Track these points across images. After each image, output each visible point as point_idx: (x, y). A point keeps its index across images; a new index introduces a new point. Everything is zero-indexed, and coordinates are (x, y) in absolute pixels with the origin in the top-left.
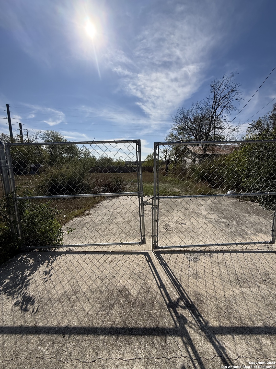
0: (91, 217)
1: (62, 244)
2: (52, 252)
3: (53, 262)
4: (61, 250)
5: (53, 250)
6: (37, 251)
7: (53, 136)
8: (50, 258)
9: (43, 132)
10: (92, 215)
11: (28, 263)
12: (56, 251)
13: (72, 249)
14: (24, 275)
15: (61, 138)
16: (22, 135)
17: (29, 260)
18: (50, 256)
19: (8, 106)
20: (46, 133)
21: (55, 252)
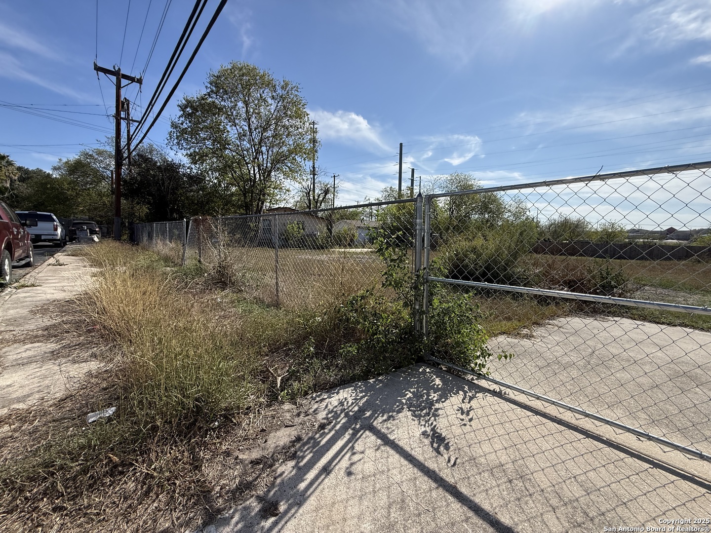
0: (535, 342)
1: (488, 375)
2: (468, 380)
3: (471, 399)
4: (483, 383)
5: (469, 379)
6: (443, 369)
7: (460, 182)
8: (465, 389)
9: (445, 178)
10: (538, 341)
11: (434, 383)
12: (475, 382)
13: (505, 392)
14: (430, 397)
15: (472, 185)
16: (413, 186)
17: (434, 379)
18: (466, 387)
19: (401, 144)
20: (449, 178)
21: (472, 383)
